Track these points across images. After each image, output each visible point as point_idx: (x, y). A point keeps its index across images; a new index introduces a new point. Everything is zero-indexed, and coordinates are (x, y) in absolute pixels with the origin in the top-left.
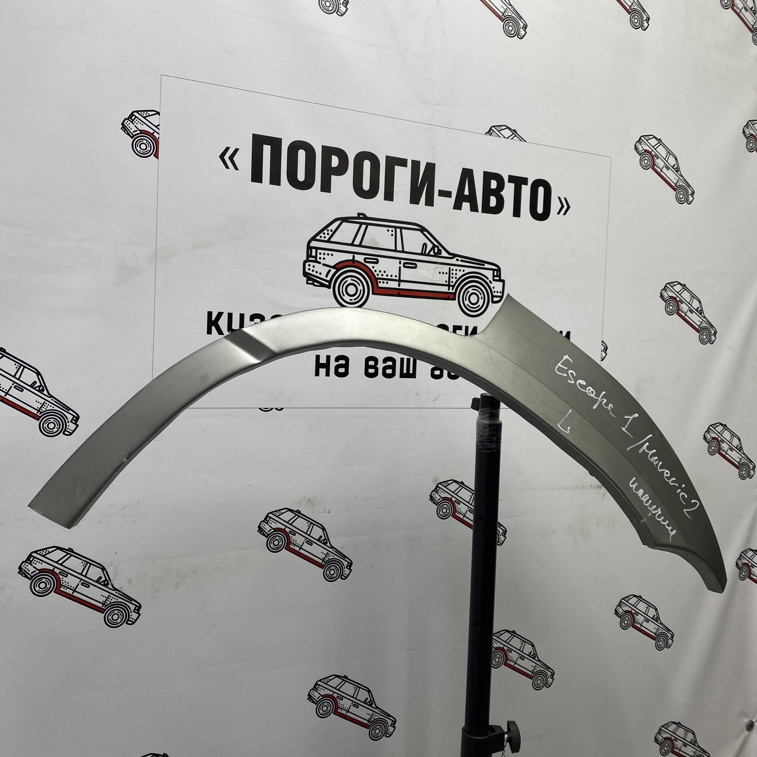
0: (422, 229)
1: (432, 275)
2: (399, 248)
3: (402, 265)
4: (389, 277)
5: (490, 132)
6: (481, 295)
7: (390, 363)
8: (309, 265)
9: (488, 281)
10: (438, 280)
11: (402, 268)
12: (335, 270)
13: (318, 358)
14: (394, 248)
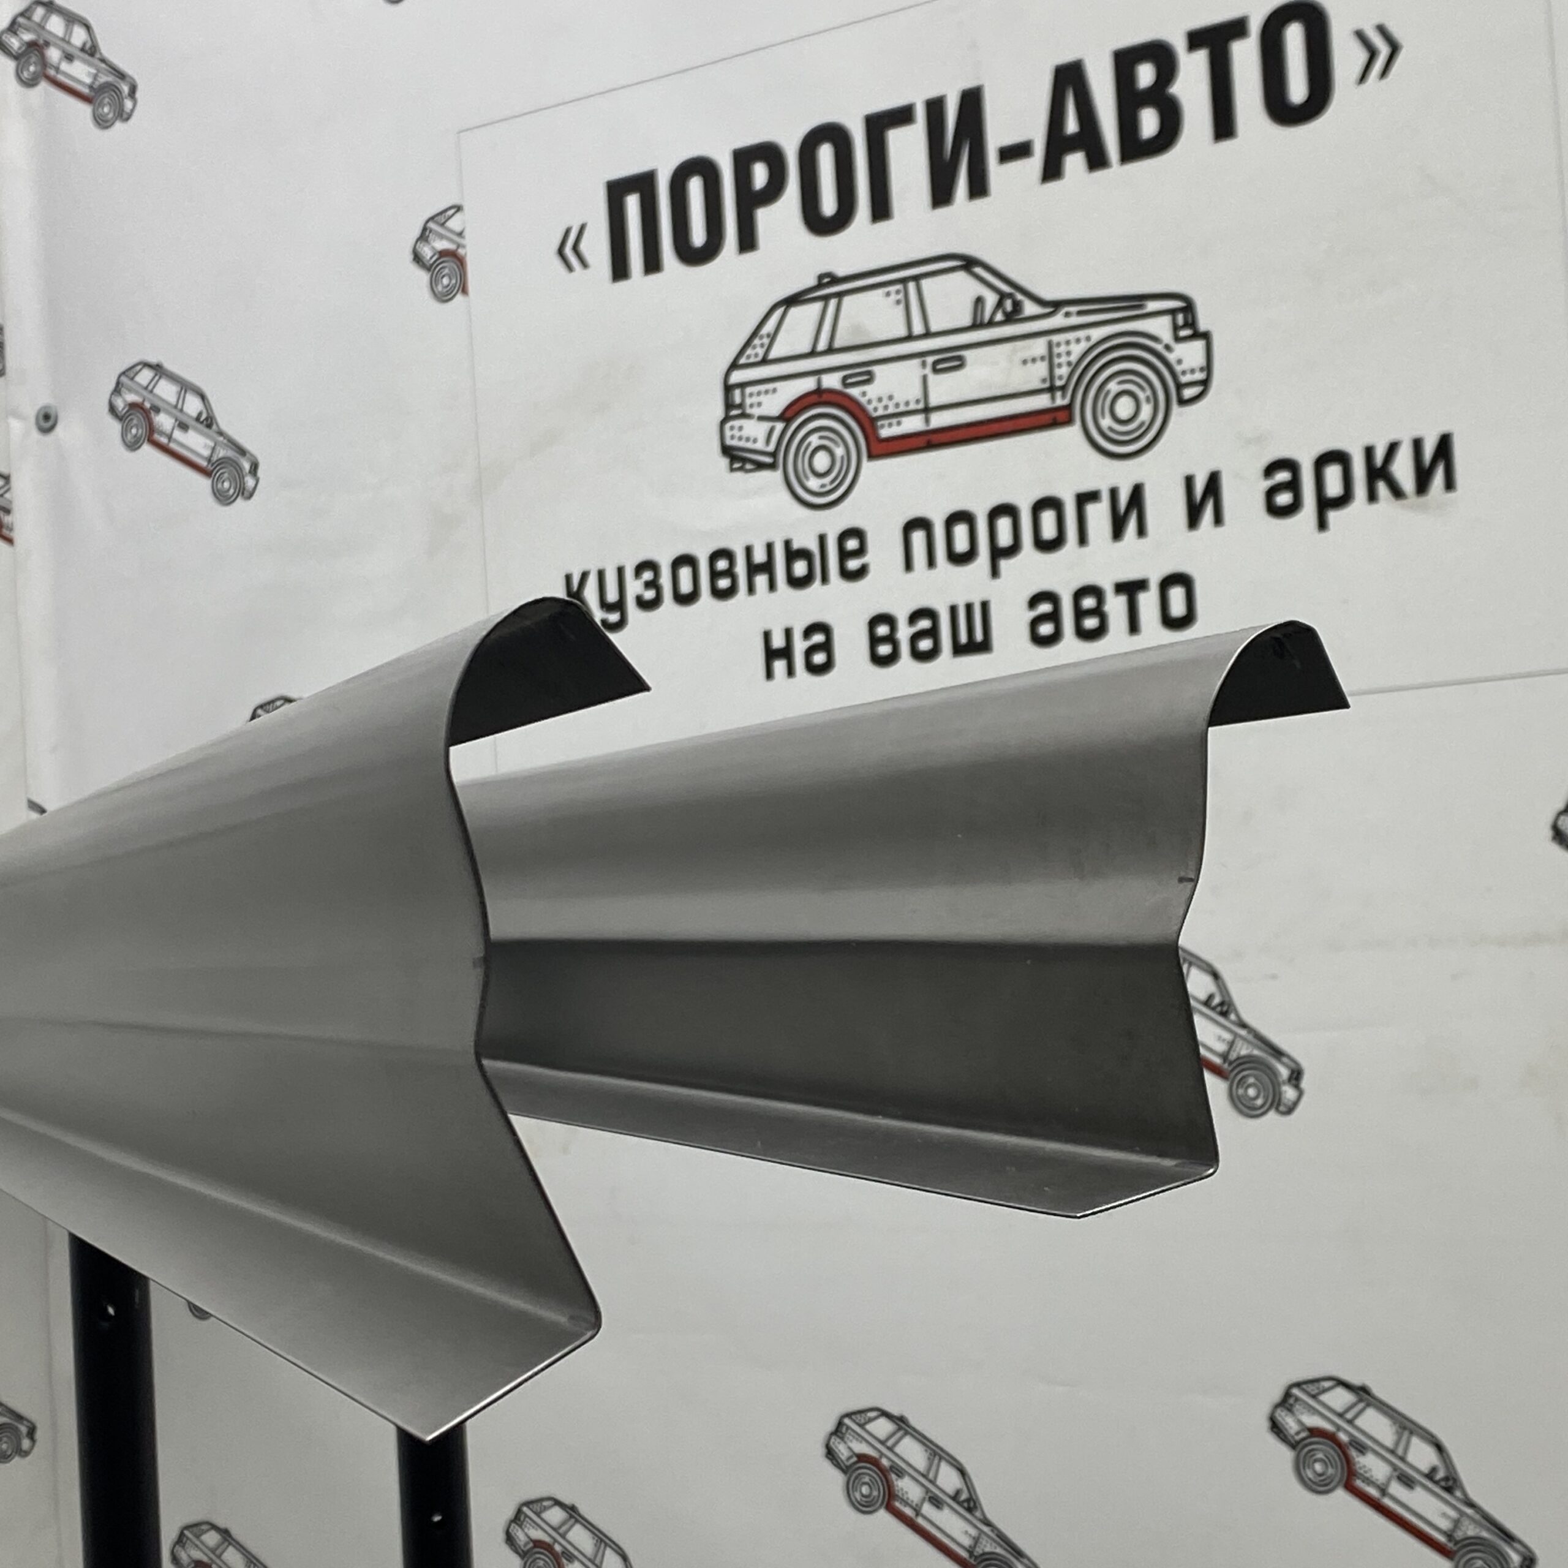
0: (968, 264)
1: (1007, 372)
2: (918, 328)
3: (928, 370)
4: (902, 408)
6: (1143, 389)
7: (924, 624)
8: (732, 428)
9: (1159, 347)
10: (1021, 381)
11: (930, 376)
12: (784, 424)
13: (767, 636)
14: (905, 334)
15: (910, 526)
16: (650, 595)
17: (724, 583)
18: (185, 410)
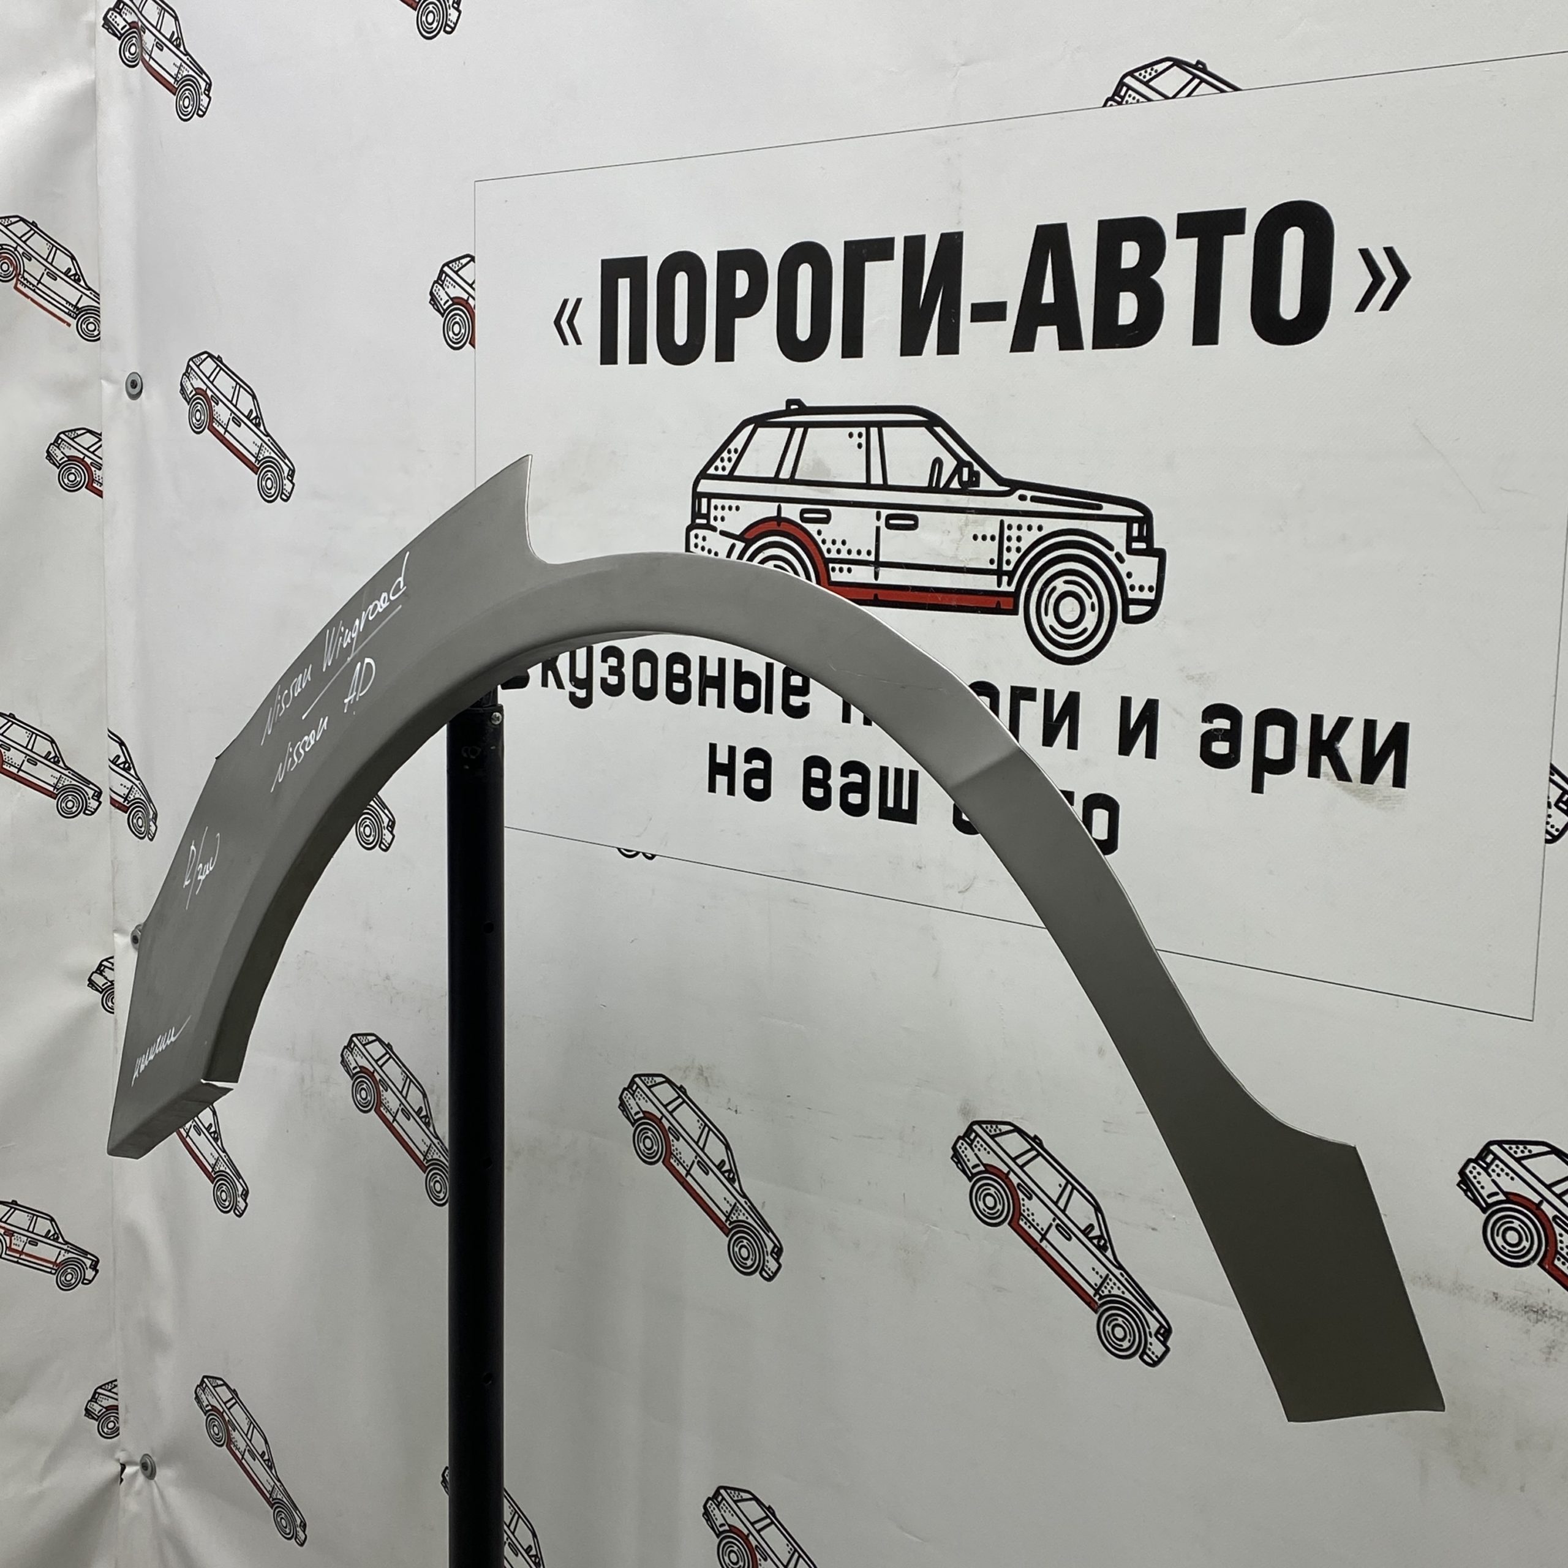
0: (931, 421)
1: (956, 545)
2: (876, 479)
3: (882, 523)
4: (854, 556)
5: (1118, 96)
6: (1090, 597)
7: (856, 778)
8: (696, 536)
9: (1111, 555)
10: (970, 557)
11: (883, 530)
12: (743, 545)
13: (713, 748)
14: (864, 481)
16: (613, 680)
17: (678, 687)
18: (238, 406)
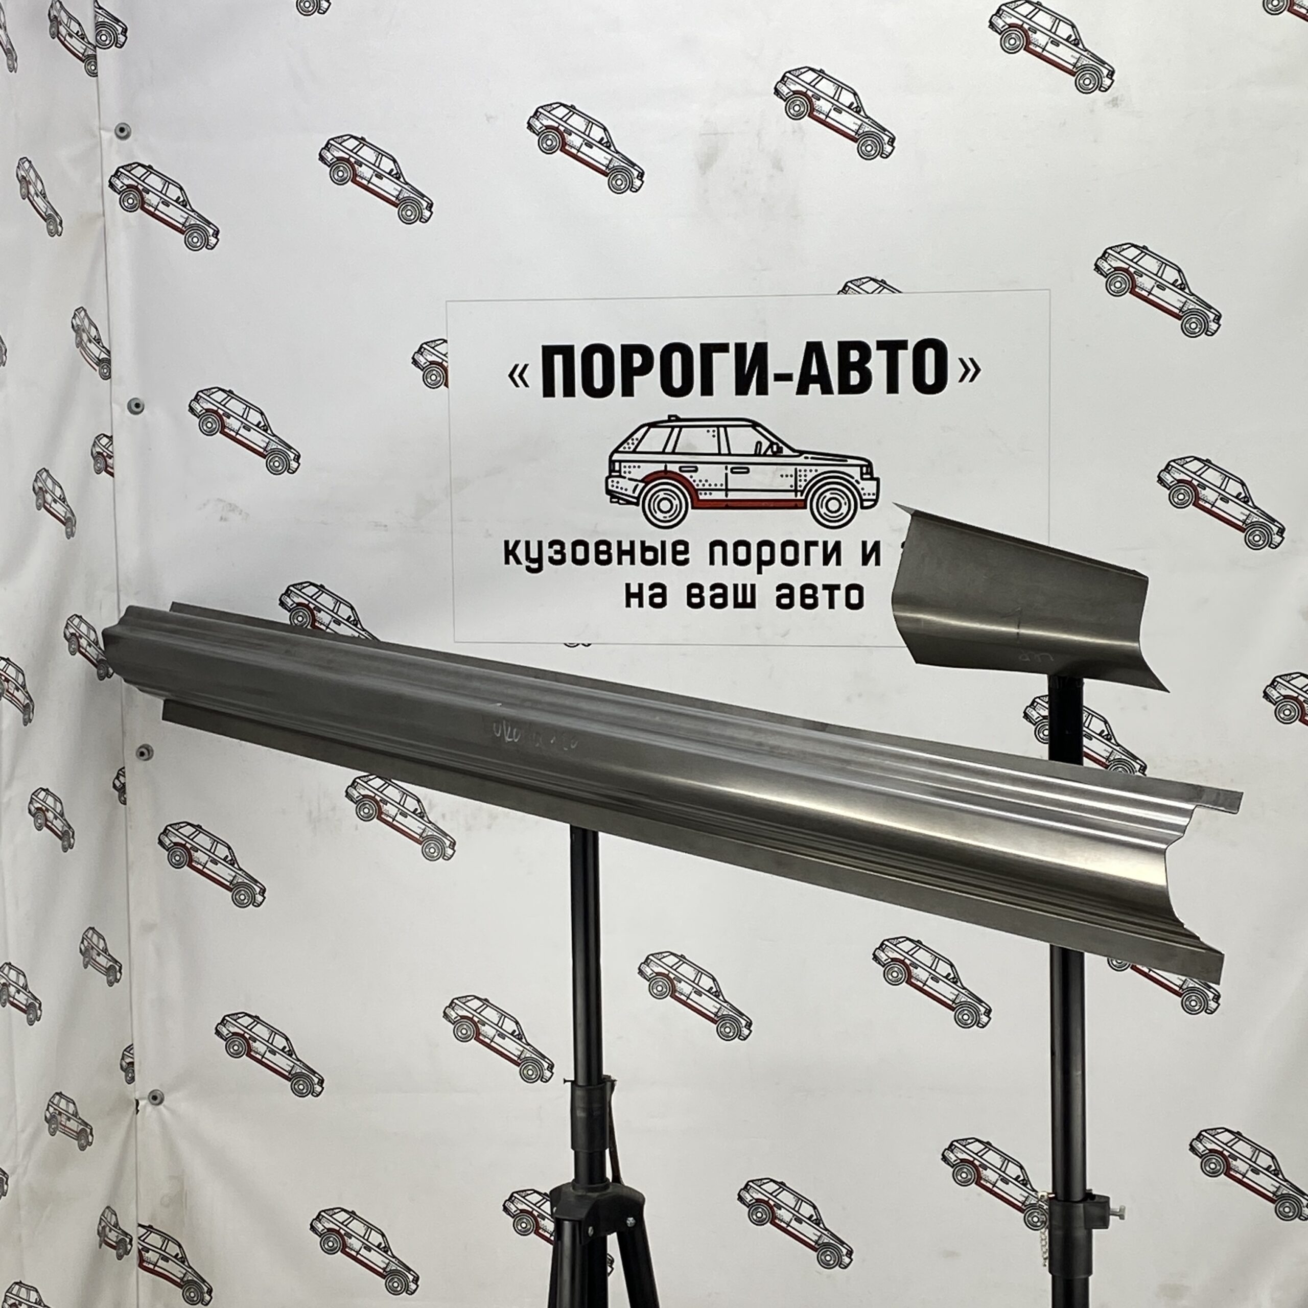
0: (755, 425)
1: (772, 480)
2: (724, 450)
3: (729, 471)
4: (713, 487)
5: (844, 290)
6: (843, 498)
7: (719, 591)
8: (613, 481)
9: (853, 481)
10: (779, 485)
11: (730, 474)
12: (643, 484)
13: (628, 586)
14: (717, 452)
15: (713, 544)
16: (558, 557)
17: (603, 557)
18: (248, 419)
